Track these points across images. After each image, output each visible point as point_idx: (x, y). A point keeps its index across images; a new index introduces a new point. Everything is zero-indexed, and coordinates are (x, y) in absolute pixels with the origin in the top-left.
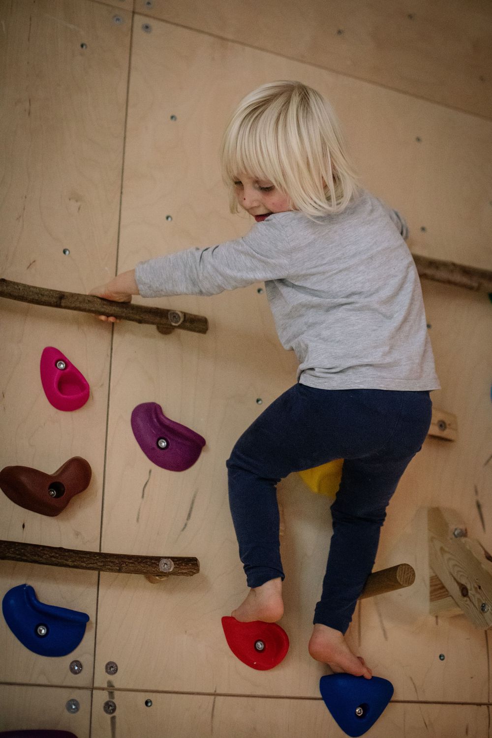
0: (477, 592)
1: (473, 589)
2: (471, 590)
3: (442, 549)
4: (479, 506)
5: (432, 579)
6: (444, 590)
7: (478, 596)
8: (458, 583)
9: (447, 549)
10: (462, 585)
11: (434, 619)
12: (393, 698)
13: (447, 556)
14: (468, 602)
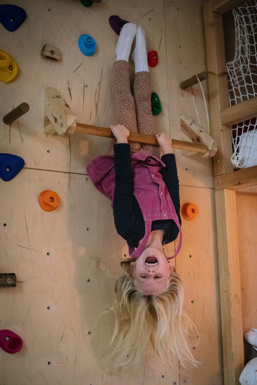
0: (60, 119)
1: (59, 118)
2: (58, 119)
3: (49, 104)
4: (69, 89)
5: (45, 118)
6: (49, 121)
7: (60, 121)
8: (54, 117)
9: (50, 104)
10: (55, 117)
11: (46, 135)
12: (24, 167)
13: (51, 107)
14: (57, 124)
